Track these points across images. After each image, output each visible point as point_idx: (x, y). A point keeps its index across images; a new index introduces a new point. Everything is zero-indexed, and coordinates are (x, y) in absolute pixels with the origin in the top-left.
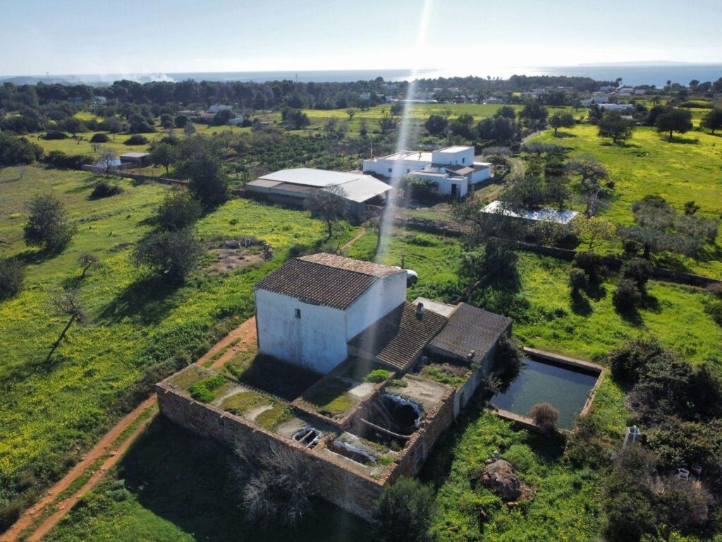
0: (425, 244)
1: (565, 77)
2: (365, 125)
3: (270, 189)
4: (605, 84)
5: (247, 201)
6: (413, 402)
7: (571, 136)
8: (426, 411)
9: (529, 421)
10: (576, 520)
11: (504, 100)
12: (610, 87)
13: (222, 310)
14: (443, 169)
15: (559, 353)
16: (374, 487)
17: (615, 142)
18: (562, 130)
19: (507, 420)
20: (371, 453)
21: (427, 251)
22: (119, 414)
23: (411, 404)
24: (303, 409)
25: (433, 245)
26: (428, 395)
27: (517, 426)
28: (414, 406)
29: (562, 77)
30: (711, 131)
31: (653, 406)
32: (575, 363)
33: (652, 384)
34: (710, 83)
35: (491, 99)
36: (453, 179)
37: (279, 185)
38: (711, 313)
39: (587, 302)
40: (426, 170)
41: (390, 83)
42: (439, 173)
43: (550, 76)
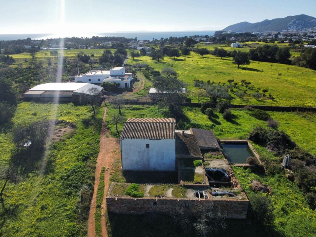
0: (139, 109)
1: (115, 37)
2: (50, 61)
3: (40, 95)
4: (132, 40)
5: (30, 103)
6: (219, 169)
7: (141, 60)
8: (227, 170)
9: (247, 165)
10: (290, 191)
11: (98, 47)
12: (134, 41)
13: (83, 156)
14: (117, 77)
15: (228, 139)
16: (245, 203)
17: (158, 61)
18: (135, 58)
19: (242, 166)
20: (230, 192)
21: (143, 112)
22: (84, 221)
23: (218, 170)
24: (187, 184)
25: (143, 109)
26: (221, 165)
27: (246, 168)
28: (220, 170)
29: (113, 37)
30: (184, 56)
31: (278, 148)
32: (238, 141)
33: (273, 141)
34: (167, 39)
35: (92, 47)
36: (124, 81)
37: (44, 92)
38: (253, 116)
39: (215, 120)
40: (109, 78)
41: (35, 41)
42: (116, 79)
43: (109, 37)
